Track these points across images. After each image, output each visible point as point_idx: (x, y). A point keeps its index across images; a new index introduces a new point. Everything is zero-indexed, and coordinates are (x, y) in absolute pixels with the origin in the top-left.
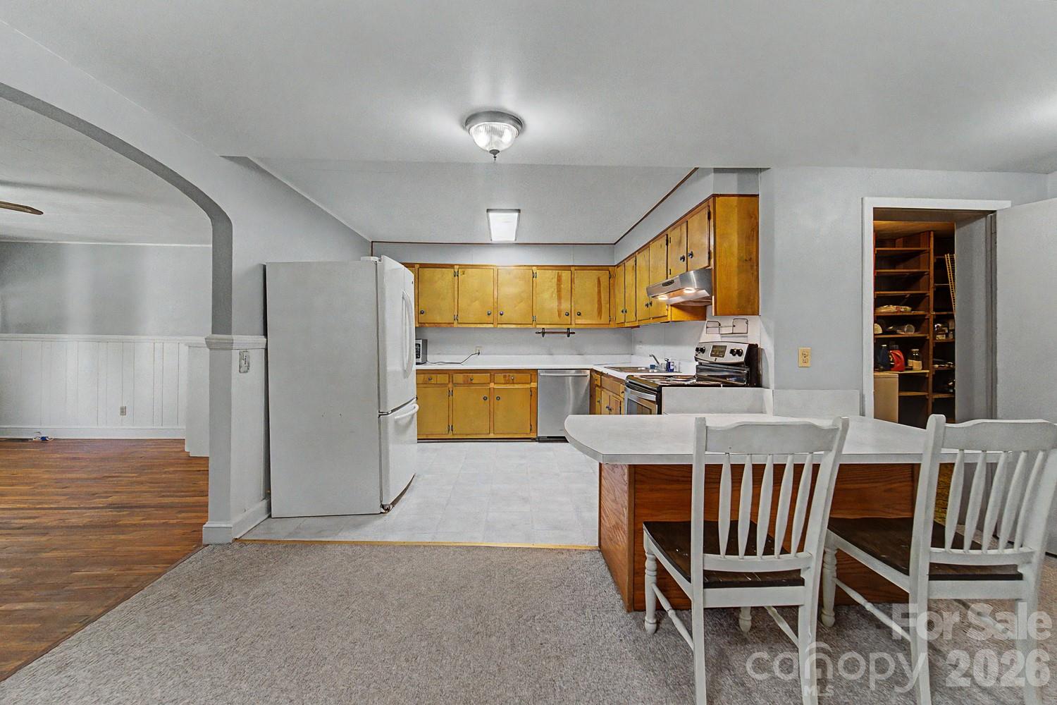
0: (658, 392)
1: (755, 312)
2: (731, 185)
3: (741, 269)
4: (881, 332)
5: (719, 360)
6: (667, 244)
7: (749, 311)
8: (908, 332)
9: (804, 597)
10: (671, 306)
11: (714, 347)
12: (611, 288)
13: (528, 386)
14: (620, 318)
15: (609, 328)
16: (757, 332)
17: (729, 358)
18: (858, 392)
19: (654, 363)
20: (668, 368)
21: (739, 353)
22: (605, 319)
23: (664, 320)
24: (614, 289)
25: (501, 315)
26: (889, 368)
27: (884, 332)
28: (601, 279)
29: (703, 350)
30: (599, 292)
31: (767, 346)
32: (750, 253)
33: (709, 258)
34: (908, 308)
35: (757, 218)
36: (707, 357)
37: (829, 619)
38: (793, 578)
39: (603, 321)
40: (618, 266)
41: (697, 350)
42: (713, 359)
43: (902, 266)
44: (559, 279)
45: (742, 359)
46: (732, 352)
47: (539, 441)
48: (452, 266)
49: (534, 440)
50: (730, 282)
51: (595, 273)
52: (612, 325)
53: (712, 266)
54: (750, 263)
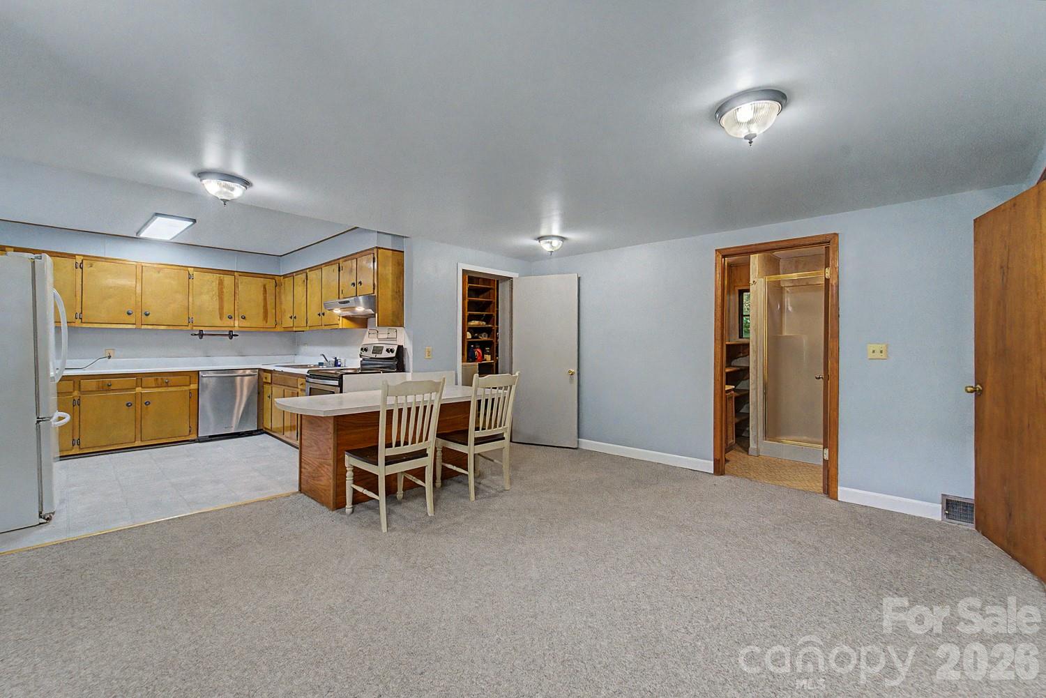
0: (340, 379)
1: (402, 325)
2: (388, 243)
3: (394, 298)
4: (470, 337)
5: (378, 356)
6: (339, 271)
7: (399, 324)
8: (484, 337)
9: (427, 462)
10: (343, 317)
11: (374, 347)
12: (276, 296)
13: (186, 388)
14: (288, 323)
15: (275, 332)
16: (402, 338)
17: (385, 354)
18: (454, 372)
19: (323, 360)
20: (336, 364)
21: (392, 351)
22: (271, 322)
23: (336, 327)
24: (280, 298)
25: (147, 315)
26: (474, 360)
27: (473, 338)
28: (267, 287)
29: (366, 350)
30: (265, 299)
31: (408, 347)
32: (399, 287)
33: (374, 289)
34: (484, 323)
35: (403, 266)
36: (369, 354)
37: (439, 484)
38: (423, 453)
39: (268, 325)
40: (285, 276)
41: (362, 349)
42: (374, 356)
43: (481, 296)
44: (221, 283)
45: (393, 355)
46: (387, 350)
47: (199, 442)
48: (73, 256)
49: (194, 441)
50: (386, 304)
51: (261, 281)
52: (279, 329)
53: (376, 294)
54: (399, 294)
